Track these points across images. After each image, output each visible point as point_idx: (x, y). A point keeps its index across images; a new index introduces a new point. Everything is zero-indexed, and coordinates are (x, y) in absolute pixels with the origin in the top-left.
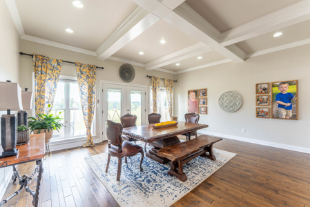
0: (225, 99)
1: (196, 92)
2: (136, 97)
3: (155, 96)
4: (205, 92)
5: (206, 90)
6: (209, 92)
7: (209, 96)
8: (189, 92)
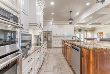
0: (108, 35)
1: (99, 33)
2: (82, 35)
3: (87, 34)
4: (102, 33)
5: (103, 32)
6: (103, 33)
7: (103, 34)
8: (97, 33)
